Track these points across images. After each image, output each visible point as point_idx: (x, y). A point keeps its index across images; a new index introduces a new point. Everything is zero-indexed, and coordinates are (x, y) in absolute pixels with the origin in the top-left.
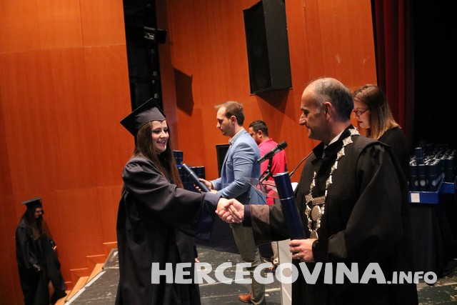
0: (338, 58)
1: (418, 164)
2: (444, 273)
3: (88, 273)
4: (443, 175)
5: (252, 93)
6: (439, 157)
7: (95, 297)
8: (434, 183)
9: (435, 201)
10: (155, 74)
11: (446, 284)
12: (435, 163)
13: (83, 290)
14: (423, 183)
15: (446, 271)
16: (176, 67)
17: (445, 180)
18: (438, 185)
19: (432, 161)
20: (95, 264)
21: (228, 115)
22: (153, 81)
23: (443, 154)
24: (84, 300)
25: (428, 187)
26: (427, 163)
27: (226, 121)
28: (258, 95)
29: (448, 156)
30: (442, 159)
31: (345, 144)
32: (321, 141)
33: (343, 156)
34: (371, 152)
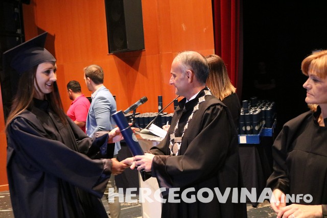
0: (183, 26)
1: (244, 113)
4: (264, 122)
5: (109, 53)
6: (261, 108)
8: (257, 128)
9: (257, 142)
10: (19, 31)
11: (265, 206)
12: (257, 112)
14: (248, 128)
16: (39, 27)
17: (265, 126)
18: (259, 130)
19: (255, 111)
22: (17, 38)
23: (264, 105)
25: (252, 132)
26: (251, 112)
28: (116, 55)
29: (267, 107)
30: (263, 109)
31: (200, 102)
32: (184, 97)
33: (197, 110)
34: (213, 110)
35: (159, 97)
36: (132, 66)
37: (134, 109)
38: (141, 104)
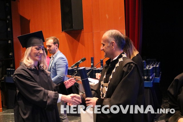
0: (107, 16)
2: (154, 120)
4: (155, 74)
5: (62, 31)
6: (153, 65)
8: (151, 78)
9: (151, 86)
10: (9, 17)
12: (151, 68)
14: (146, 78)
15: (155, 119)
17: (155, 76)
18: (152, 78)
22: (8, 21)
23: (154, 64)
25: (148, 79)
26: (147, 68)
28: (66, 32)
29: (156, 65)
30: (154, 66)
31: (119, 61)
32: (109, 58)
33: (118, 66)
34: (129, 66)
35: (91, 58)
36: (75, 39)
37: (77, 65)
38: (82, 62)
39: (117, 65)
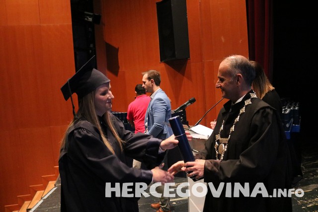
3: (44, 188)
7: (52, 206)
13: (42, 201)
20: (49, 181)
21: (149, 79)
24: (43, 209)
27: (147, 82)
28: (167, 63)
31: (246, 104)
32: (228, 100)
33: (243, 113)
34: (263, 113)
38: (190, 104)
39: (243, 110)
